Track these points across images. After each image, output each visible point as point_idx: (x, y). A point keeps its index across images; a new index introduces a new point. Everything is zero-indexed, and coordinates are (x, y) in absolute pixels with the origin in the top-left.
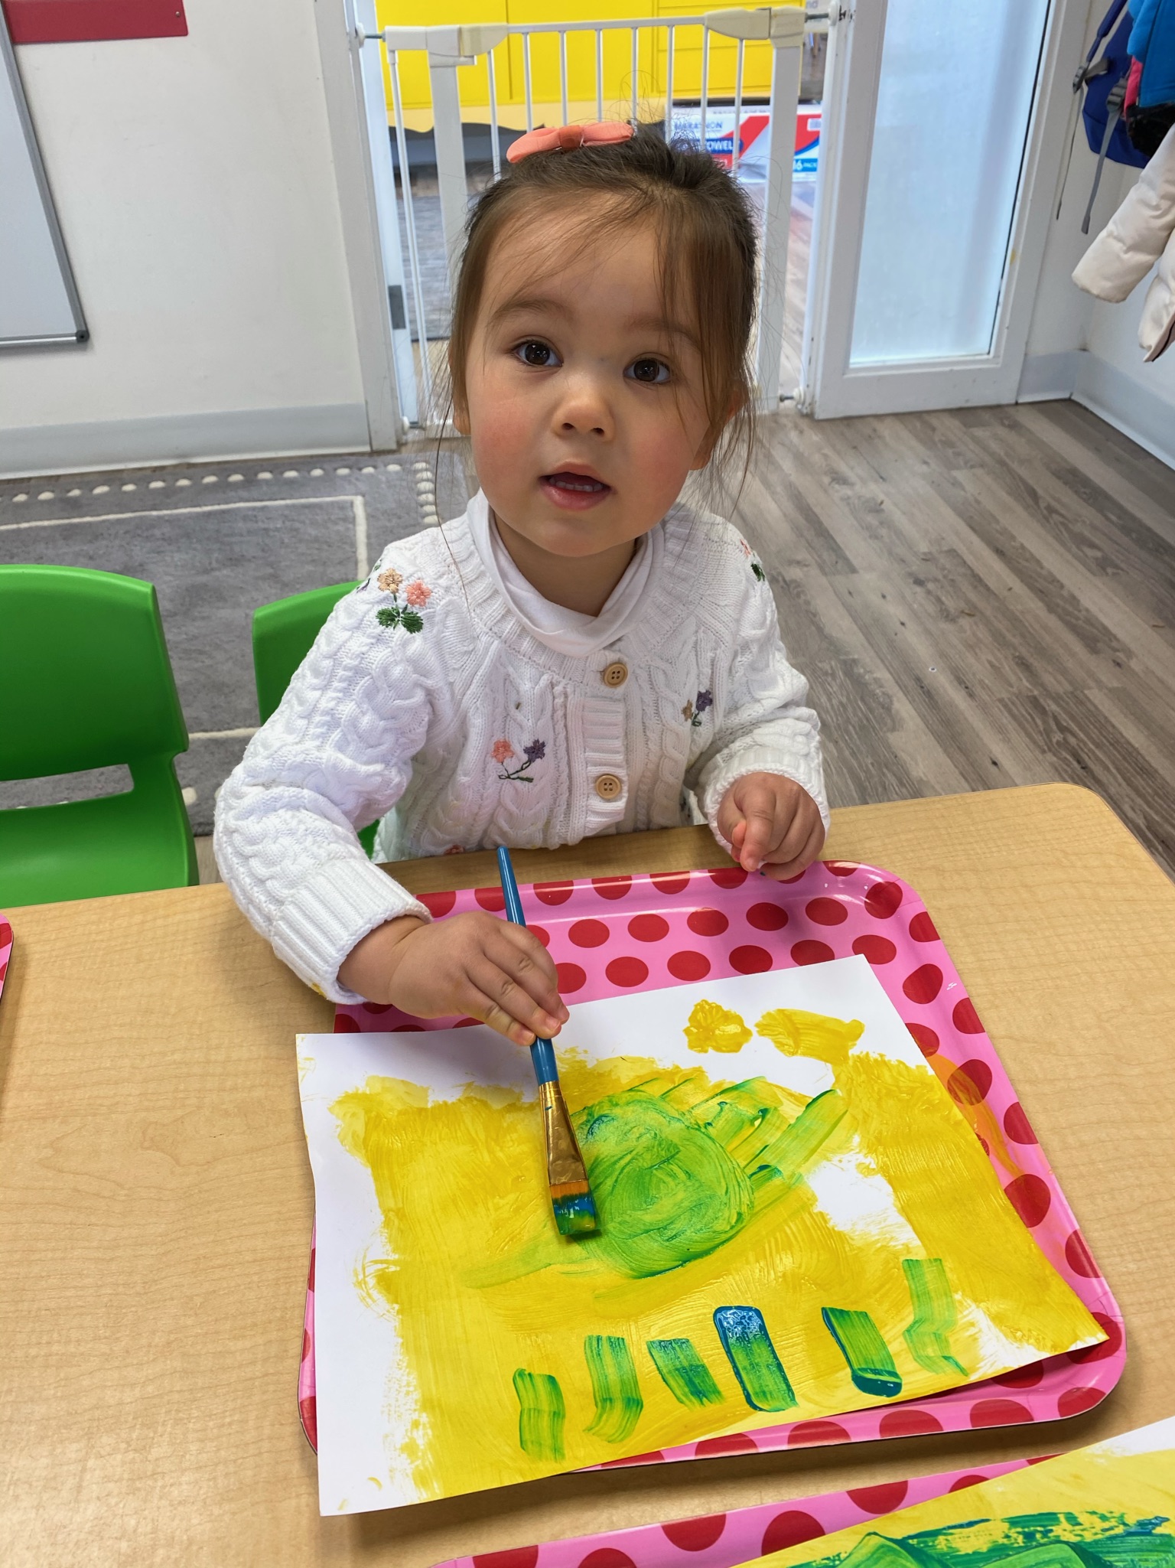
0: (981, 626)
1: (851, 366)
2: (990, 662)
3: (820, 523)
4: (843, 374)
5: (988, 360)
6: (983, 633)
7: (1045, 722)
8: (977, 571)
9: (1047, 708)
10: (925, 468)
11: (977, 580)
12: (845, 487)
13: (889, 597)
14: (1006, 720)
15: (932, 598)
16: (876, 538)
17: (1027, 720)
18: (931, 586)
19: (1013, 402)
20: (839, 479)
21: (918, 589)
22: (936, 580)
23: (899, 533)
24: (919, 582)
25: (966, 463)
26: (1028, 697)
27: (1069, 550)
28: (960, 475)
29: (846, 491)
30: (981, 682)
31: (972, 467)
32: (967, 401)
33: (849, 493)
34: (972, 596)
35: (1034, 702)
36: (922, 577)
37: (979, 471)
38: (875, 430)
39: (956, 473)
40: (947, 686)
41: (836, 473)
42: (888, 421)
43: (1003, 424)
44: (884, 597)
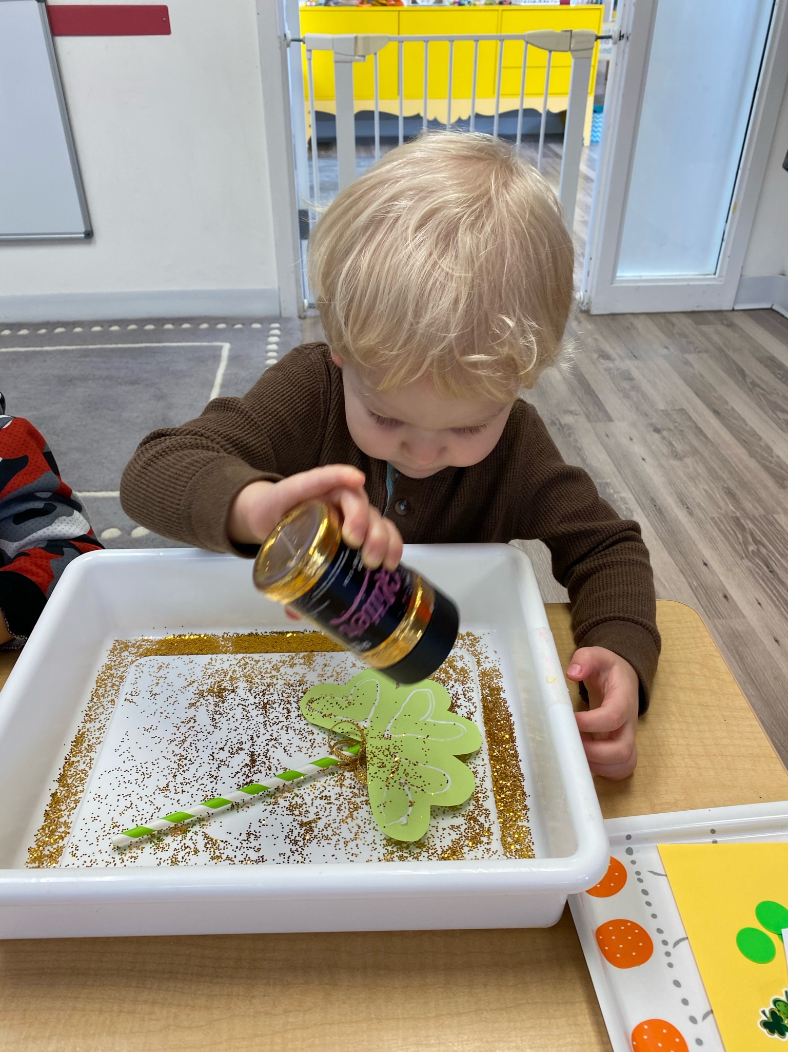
0: (700, 464)
1: (617, 279)
2: (705, 490)
3: (589, 386)
4: (612, 284)
5: (714, 278)
6: (701, 469)
7: (744, 536)
8: (699, 425)
9: (746, 526)
10: (665, 351)
11: (699, 432)
12: (608, 361)
13: (634, 440)
14: (715, 533)
15: (665, 442)
16: (628, 398)
17: (731, 534)
18: (665, 433)
19: (731, 309)
20: (605, 356)
21: (656, 436)
22: (670, 430)
23: (644, 396)
24: (657, 430)
25: (695, 349)
26: (732, 517)
27: (766, 413)
28: (691, 357)
29: (609, 364)
30: (699, 505)
31: (699, 352)
32: (698, 307)
33: (611, 365)
34: (696, 443)
35: (737, 521)
36: (659, 426)
37: (705, 356)
38: (632, 324)
39: (687, 356)
40: (673, 505)
41: (603, 351)
42: (642, 317)
43: (723, 324)
44: (631, 439)
